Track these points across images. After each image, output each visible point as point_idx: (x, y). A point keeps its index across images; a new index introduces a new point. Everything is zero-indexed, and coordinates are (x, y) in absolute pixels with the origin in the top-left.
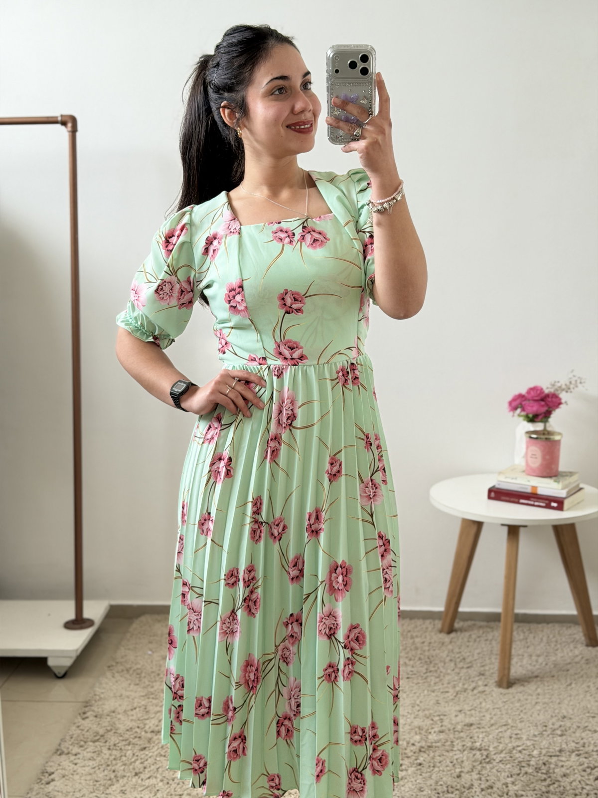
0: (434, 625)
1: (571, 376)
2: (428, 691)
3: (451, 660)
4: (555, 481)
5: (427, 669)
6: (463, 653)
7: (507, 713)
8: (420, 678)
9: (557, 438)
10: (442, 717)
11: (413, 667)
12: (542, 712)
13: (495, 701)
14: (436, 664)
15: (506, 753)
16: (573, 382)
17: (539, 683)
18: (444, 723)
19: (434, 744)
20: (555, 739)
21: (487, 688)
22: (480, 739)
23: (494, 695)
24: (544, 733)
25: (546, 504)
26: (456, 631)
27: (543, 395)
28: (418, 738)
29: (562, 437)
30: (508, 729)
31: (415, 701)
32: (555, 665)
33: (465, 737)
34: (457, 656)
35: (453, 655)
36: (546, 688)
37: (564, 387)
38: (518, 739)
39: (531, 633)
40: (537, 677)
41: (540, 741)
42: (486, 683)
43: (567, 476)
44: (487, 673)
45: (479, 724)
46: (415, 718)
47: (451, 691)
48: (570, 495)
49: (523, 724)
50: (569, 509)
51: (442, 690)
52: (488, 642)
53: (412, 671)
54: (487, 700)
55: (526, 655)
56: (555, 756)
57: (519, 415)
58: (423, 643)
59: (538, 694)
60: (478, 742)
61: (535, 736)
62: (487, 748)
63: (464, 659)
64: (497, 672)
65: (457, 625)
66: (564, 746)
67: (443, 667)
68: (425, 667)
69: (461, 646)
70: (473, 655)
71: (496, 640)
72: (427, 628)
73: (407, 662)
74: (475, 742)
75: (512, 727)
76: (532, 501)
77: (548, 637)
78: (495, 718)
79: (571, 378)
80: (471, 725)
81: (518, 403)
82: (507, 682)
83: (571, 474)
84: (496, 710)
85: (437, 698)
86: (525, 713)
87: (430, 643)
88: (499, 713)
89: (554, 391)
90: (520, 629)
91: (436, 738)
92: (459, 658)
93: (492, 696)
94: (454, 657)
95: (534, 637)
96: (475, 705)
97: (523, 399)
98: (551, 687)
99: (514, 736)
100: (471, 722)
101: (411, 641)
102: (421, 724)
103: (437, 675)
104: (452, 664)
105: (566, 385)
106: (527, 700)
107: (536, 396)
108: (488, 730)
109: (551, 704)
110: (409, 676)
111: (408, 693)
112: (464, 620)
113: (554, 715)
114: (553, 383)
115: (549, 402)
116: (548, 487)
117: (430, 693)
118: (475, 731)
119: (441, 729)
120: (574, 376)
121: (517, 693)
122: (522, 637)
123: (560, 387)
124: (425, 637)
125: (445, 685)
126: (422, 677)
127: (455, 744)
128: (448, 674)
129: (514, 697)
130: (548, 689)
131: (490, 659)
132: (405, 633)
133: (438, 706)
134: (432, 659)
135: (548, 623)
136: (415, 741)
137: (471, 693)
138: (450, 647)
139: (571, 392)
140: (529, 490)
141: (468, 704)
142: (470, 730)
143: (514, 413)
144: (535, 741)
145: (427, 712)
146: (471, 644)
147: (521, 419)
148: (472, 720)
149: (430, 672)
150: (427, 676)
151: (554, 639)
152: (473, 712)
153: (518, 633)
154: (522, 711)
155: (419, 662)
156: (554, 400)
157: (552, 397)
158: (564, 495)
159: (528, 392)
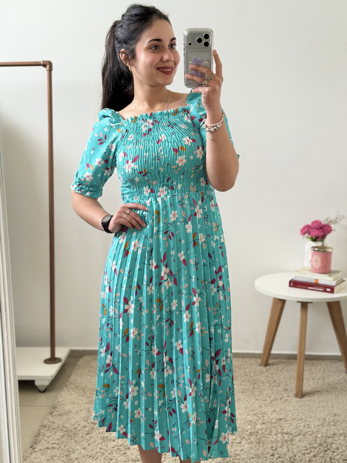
1: (337, 214)
2: (254, 399)
3: (267, 382)
4: (329, 276)
5: (253, 387)
6: (274, 378)
7: (301, 413)
8: (249, 392)
9: (330, 250)
10: (263, 415)
12: (322, 412)
13: (294, 406)
14: (259, 384)
15: (302, 436)
16: (339, 218)
17: (320, 395)
18: (265, 419)
19: (259, 431)
20: (330, 427)
21: (289, 398)
22: (286, 428)
23: (293, 402)
24: (324, 424)
25: (324, 290)
27: (321, 226)
28: (249, 427)
29: (333, 250)
30: (303, 422)
31: (247, 405)
32: (329, 384)
33: (277, 426)
34: (271, 379)
35: (269, 379)
37: (333, 220)
38: (309, 427)
39: (314, 366)
40: (318, 391)
41: (322, 428)
42: (288, 395)
43: (335, 273)
44: (289, 389)
45: (286, 419)
46: (247, 415)
47: (268, 399)
48: (338, 284)
49: (311, 419)
50: (337, 293)
51: (262, 399)
53: (245, 388)
54: (289, 405)
55: (311, 379)
56: (331, 437)
57: (307, 237)
60: (285, 429)
61: (319, 426)
62: (290, 433)
63: (275, 381)
64: (295, 389)
66: (336, 431)
67: (263, 386)
69: (273, 374)
70: (280, 379)
71: (293, 370)
73: (242, 383)
74: (284, 429)
75: (305, 420)
76: (314, 288)
78: (294, 415)
79: (337, 216)
81: (306, 230)
82: (301, 394)
83: (338, 272)
84: (295, 411)
85: (260, 404)
86: (312, 412)
88: (297, 412)
89: (329, 222)
91: (260, 427)
96: (283, 408)
97: (310, 228)
98: (327, 398)
99: (306, 426)
100: (281, 418)
101: (243, 371)
102: (251, 419)
103: (259, 391)
104: (268, 384)
105: (334, 220)
106: (313, 405)
107: (318, 226)
108: (291, 422)
109: (327, 408)
110: (243, 391)
111: (242, 401)
112: (274, 358)
113: (329, 413)
114: (327, 218)
115: (325, 229)
116: (325, 279)
117: (255, 401)
118: (283, 423)
119: (263, 422)
120: (339, 214)
121: (307, 401)
122: (309, 368)
123: (331, 221)
125: (264, 397)
126: (251, 391)
127: (272, 430)
128: (266, 390)
129: (305, 403)
130: (325, 399)
131: (291, 381)
132: (239, 366)
133: (261, 409)
134: (256, 381)
136: (248, 429)
137: (280, 401)
138: (266, 374)
139: (337, 224)
140: (313, 281)
141: (279, 407)
142: (280, 422)
143: (304, 236)
144: (319, 429)
145: (255, 412)
146: (279, 372)
147: (308, 239)
148: (281, 416)
149: (255, 389)
150: (254, 391)
152: (282, 412)
154: (310, 411)
155: (249, 383)
156: (328, 228)
157: (326, 227)
158: (334, 284)
159: (313, 224)
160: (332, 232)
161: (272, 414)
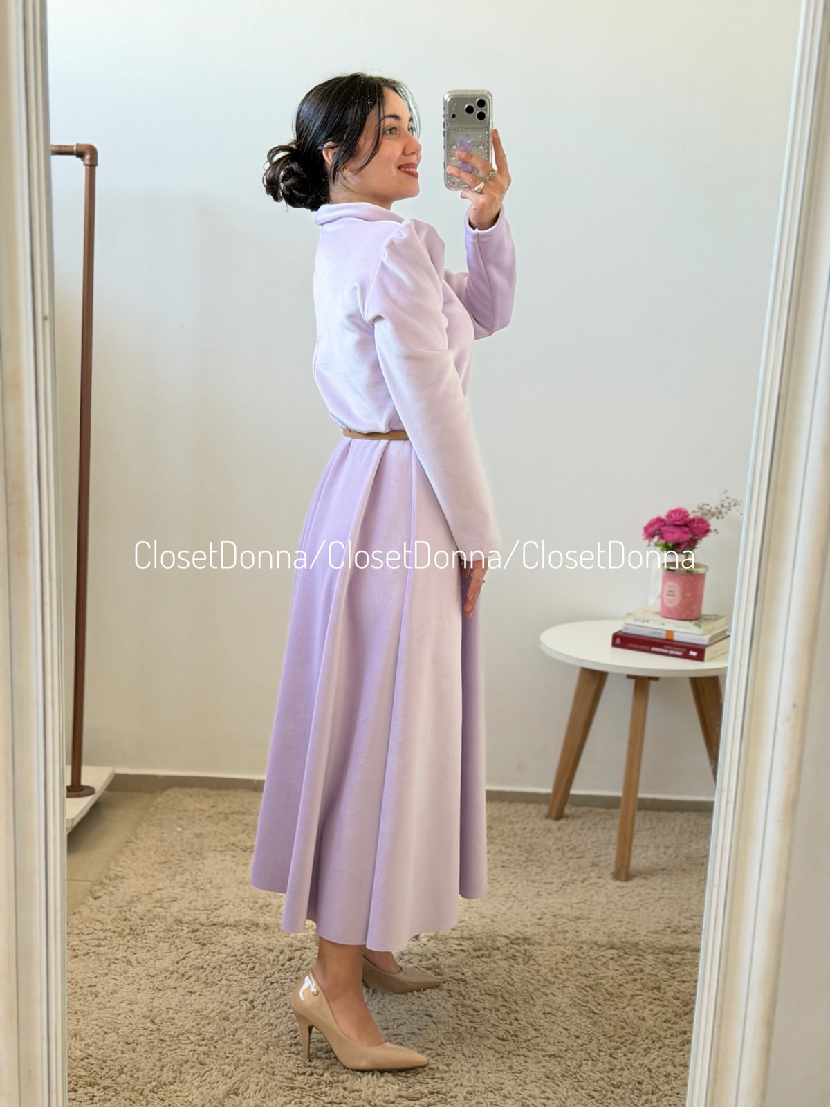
0: (539, 810)
1: (723, 497)
2: (528, 881)
3: (558, 849)
4: (696, 625)
5: (527, 858)
6: (573, 842)
7: (623, 908)
8: (518, 867)
9: (701, 570)
11: (510, 855)
12: (667, 907)
13: (609, 894)
14: (540, 853)
16: (726, 505)
17: (666, 876)
19: (530, 937)
21: (600, 880)
23: (609, 887)
25: (684, 653)
26: (566, 817)
27: (687, 519)
29: (707, 570)
30: (623, 925)
31: (511, 892)
32: (688, 858)
34: (566, 844)
35: (561, 844)
36: (674, 882)
37: (713, 510)
39: (660, 821)
40: (663, 870)
42: (599, 874)
43: (711, 619)
44: (602, 864)
46: (508, 909)
47: (556, 881)
48: (713, 642)
50: (711, 660)
51: (544, 881)
52: (606, 831)
53: (509, 860)
54: (600, 893)
55: (651, 846)
57: (656, 545)
58: (524, 829)
59: (664, 889)
63: (575, 848)
64: (614, 864)
65: (567, 811)
67: (548, 856)
68: (526, 855)
69: (572, 833)
70: (586, 845)
72: (530, 813)
73: (503, 849)
75: (629, 922)
76: (665, 648)
77: (682, 827)
78: (608, 912)
79: (723, 500)
80: (578, 918)
81: (655, 529)
82: (623, 873)
83: (716, 617)
84: (610, 904)
85: (537, 890)
86: (646, 908)
87: (533, 830)
88: (613, 906)
89: (702, 515)
90: (646, 817)
91: (533, 931)
92: (568, 846)
93: (606, 889)
94: (563, 846)
95: (664, 827)
96: (586, 898)
97: (662, 524)
98: (680, 881)
101: (510, 826)
103: (539, 865)
104: (560, 854)
105: (716, 508)
106: (649, 894)
107: (678, 521)
110: (505, 864)
111: (502, 883)
112: (577, 805)
114: (701, 505)
115: (694, 528)
116: (685, 632)
117: (529, 883)
118: (581, 926)
120: (728, 498)
121: (637, 886)
122: (648, 826)
123: (709, 511)
124: (528, 823)
125: (549, 876)
126: (521, 866)
127: (555, 938)
128: (553, 864)
129: (633, 891)
130: (676, 883)
131: (607, 848)
132: (502, 818)
133: (539, 898)
134: (534, 847)
135: (683, 810)
137: (580, 884)
138: (558, 834)
139: (723, 517)
140: (663, 636)
141: (577, 897)
143: (650, 541)
146: (585, 832)
147: (659, 548)
148: (580, 913)
149: (531, 861)
150: (527, 865)
151: (689, 829)
152: (582, 905)
153: (644, 821)
154: (642, 906)
155: (518, 850)
156: (700, 525)
157: (698, 523)
158: (706, 642)
159: (669, 516)
160: (711, 535)
161: (560, 909)
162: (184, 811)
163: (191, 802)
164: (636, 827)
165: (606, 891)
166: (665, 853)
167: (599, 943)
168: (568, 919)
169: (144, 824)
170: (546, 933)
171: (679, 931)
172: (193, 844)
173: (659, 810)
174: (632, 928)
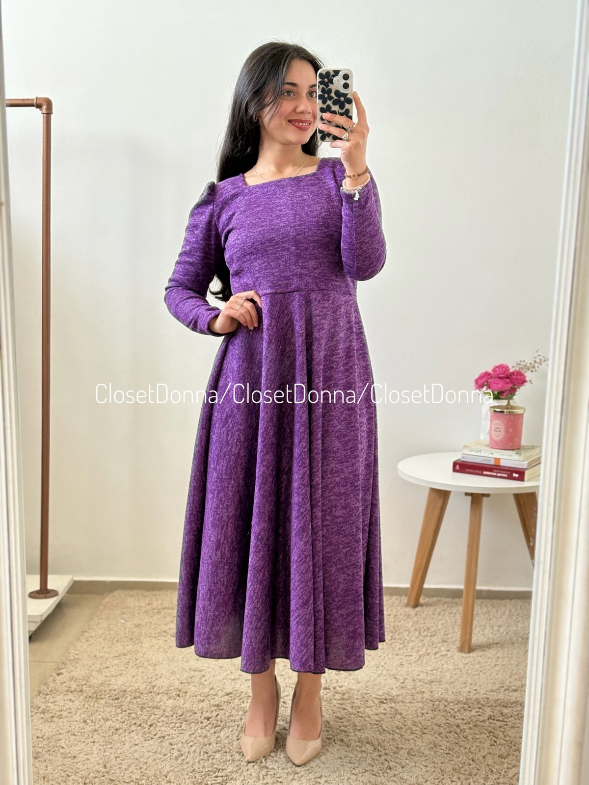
0: (400, 600)
1: (535, 355)
2: (392, 654)
3: (416, 630)
4: (516, 453)
5: (392, 637)
6: (427, 624)
7: (467, 673)
9: (519, 411)
12: (501, 672)
13: (456, 663)
14: (400, 632)
16: (537, 361)
17: (499, 649)
19: (395, 697)
21: (449, 653)
23: (456, 658)
25: (508, 475)
26: (422, 605)
27: (508, 373)
29: (525, 411)
31: (380, 663)
34: (422, 626)
35: (418, 626)
36: (506, 653)
37: (528, 365)
39: (494, 607)
40: (497, 643)
42: (447, 649)
43: (529, 449)
44: (450, 640)
47: (414, 654)
48: (531, 466)
50: (528, 481)
51: (405, 654)
52: (452, 615)
54: (448, 662)
55: (488, 626)
58: (389, 615)
59: (498, 658)
63: (428, 628)
64: (459, 640)
65: (422, 601)
67: (408, 635)
68: (391, 635)
69: (426, 618)
70: (437, 626)
71: (460, 614)
72: (393, 603)
75: (471, 684)
76: (493, 472)
77: (511, 611)
78: (455, 677)
79: (535, 357)
80: (432, 682)
81: (483, 381)
82: (467, 647)
83: (533, 447)
84: (457, 670)
85: (401, 661)
86: (485, 673)
87: (396, 615)
88: (459, 672)
89: (520, 369)
90: (484, 604)
91: (398, 693)
93: (454, 659)
94: (419, 627)
95: (497, 611)
96: (438, 667)
97: (489, 377)
98: (510, 652)
103: (401, 642)
104: (417, 633)
105: (531, 364)
106: (486, 662)
107: (501, 374)
109: (509, 667)
111: (373, 656)
112: (429, 596)
114: (519, 362)
115: (514, 379)
116: (509, 459)
117: (394, 656)
118: (434, 687)
120: (539, 355)
121: (477, 656)
122: (485, 611)
123: (525, 366)
124: (392, 611)
125: (409, 650)
127: (415, 697)
128: (412, 641)
129: (474, 660)
130: (508, 654)
131: (453, 628)
134: (397, 629)
135: (511, 599)
137: (433, 657)
138: (415, 619)
139: (536, 371)
140: (492, 463)
141: (431, 666)
146: (436, 616)
149: (395, 639)
151: (516, 613)
152: (435, 672)
153: (481, 607)
154: (481, 671)
156: (518, 377)
157: (517, 375)
158: (525, 467)
159: (494, 370)
160: (526, 384)
161: (418, 675)
162: (126, 608)
163: (132, 601)
164: (475, 613)
165: (453, 661)
166: (498, 631)
167: (449, 700)
168: (424, 682)
169: (96, 618)
170: (408, 693)
171: (511, 689)
172: (133, 633)
173: (492, 599)
174: (475, 689)
